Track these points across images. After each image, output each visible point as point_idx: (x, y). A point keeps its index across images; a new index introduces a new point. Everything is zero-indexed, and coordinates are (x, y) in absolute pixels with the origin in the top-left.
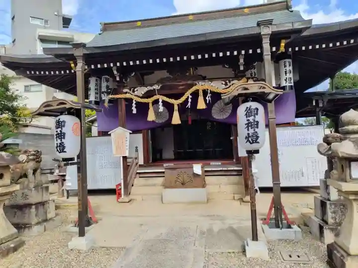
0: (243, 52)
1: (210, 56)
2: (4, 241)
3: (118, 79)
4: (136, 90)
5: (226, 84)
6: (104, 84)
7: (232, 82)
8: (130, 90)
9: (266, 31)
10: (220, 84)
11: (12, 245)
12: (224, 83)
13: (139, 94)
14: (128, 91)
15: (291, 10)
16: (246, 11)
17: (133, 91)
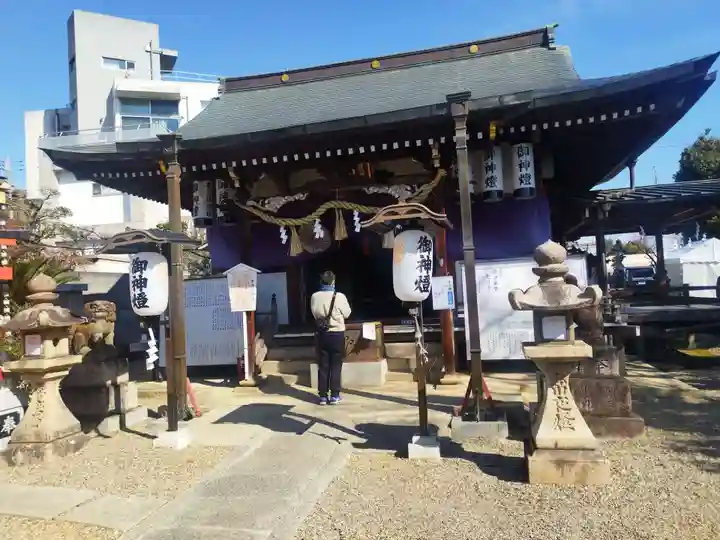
0: (431, 141)
1: (379, 148)
2: (61, 436)
3: (237, 185)
4: (266, 202)
5: (413, 191)
6: (219, 192)
7: (422, 188)
8: (258, 202)
9: (459, 110)
10: (403, 190)
11: (73, 442)
12: (409, 188)
13: (270, 209)
14: (255, 204)
15: (552, 46)
16: (474, 49)
17: (263, 204)
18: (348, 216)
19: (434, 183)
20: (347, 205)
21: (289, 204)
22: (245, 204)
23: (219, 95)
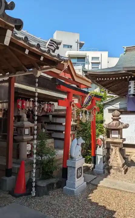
23: (125, 53)
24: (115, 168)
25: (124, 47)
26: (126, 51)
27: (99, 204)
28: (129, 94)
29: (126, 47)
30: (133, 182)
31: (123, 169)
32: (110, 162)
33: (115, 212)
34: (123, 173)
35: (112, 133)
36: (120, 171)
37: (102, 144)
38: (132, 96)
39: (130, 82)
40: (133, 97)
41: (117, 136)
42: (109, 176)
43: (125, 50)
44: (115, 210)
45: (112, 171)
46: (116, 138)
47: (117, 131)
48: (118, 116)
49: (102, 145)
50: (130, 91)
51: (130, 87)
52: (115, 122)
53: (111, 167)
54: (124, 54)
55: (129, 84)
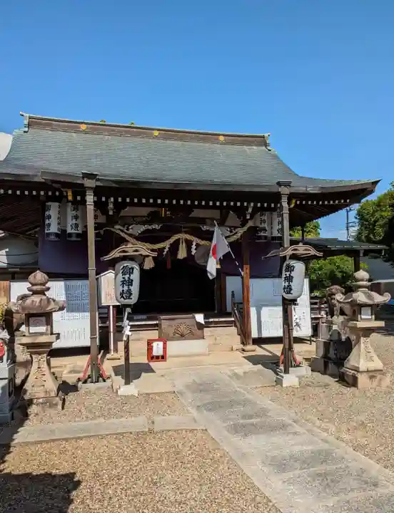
0: (252, 204)
3: (111, 213)
4: (130, 227)
5: (231, 232)
7: (236, 230)
8: (124, 227)
9: (285, 191)
12: (229, 229)
13: (134, 233)
14: (122, 228)
15: (269, 148)
16: (222, 138)
17: (128, 229)
18: (189, 244)
19: (245, 228)
20: (188, 237)
21: (147, 231)
22: (113, 227)
23: (26, 129)
24: (41, 400)
25: (24, 114)
26: (29, 125)
27: (35, 474)
28: (46, 231)
29: (28, 115)
30: (85, 419)
31: (57, 399)
32: (26, 391)
33: (74, 473)
34: (60, 407)
35: (30, 324)
36: (53, 406)
37: (6, 353)
38: (52, 238)
39: (49, 204)
40: (56, 239)
41: (43, 329)
42: (28, 422)
43: (26, 122)
44: (72, 471)
45: (33, 410)
46: (42, 334)
47: (43, 319)
48: (44, 284)
49: (4, 355)
50: (49, 225)
51: (49, 217)
52: (37, 299)
53: (30, 402)
54: (25, 132)
55: (44, 208)
